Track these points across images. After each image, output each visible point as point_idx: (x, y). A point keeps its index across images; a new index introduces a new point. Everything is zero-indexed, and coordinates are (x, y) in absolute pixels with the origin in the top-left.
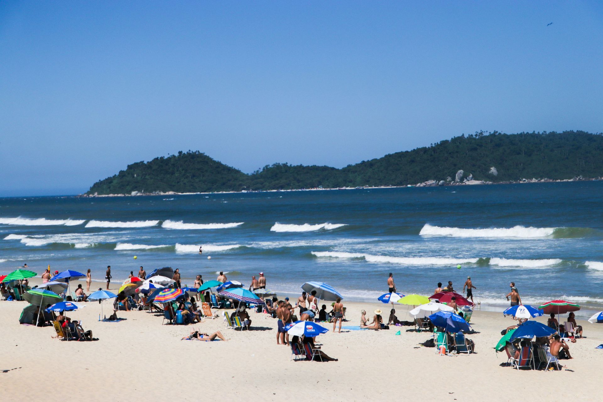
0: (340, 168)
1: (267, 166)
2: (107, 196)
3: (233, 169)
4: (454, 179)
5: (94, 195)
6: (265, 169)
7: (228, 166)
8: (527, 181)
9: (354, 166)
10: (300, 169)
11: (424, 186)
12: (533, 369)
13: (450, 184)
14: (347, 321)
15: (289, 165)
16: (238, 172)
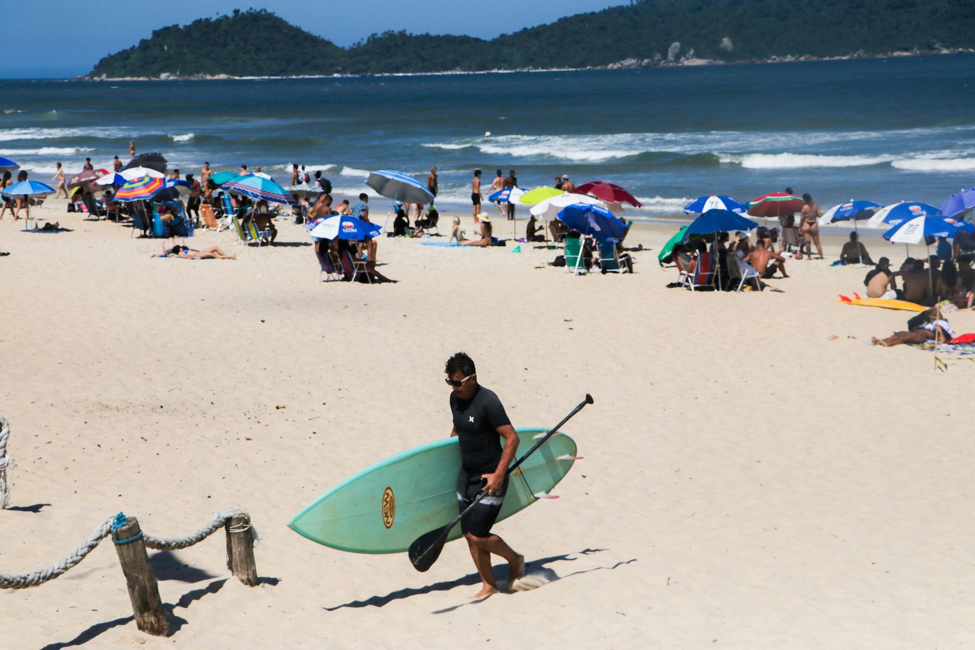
0: (489, 39)
1: (374, 35)
2: (121, 79)
3: (320, 39)
4: (665, 56)
5: (101, 79)
6: (371, 40)
7: (312, 34)
8: (778, 59)
9: (511, 35)
10: (426, 39)
11: (619, 68)
12: (718, 289)
13: (659, 64)
14: (441, 236)
15: (408, 33)
16: (328, 44)
